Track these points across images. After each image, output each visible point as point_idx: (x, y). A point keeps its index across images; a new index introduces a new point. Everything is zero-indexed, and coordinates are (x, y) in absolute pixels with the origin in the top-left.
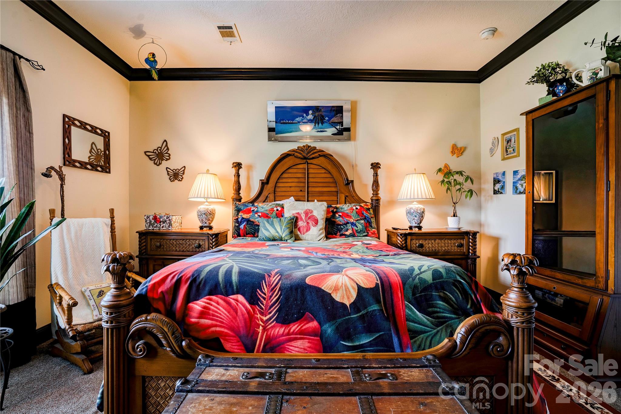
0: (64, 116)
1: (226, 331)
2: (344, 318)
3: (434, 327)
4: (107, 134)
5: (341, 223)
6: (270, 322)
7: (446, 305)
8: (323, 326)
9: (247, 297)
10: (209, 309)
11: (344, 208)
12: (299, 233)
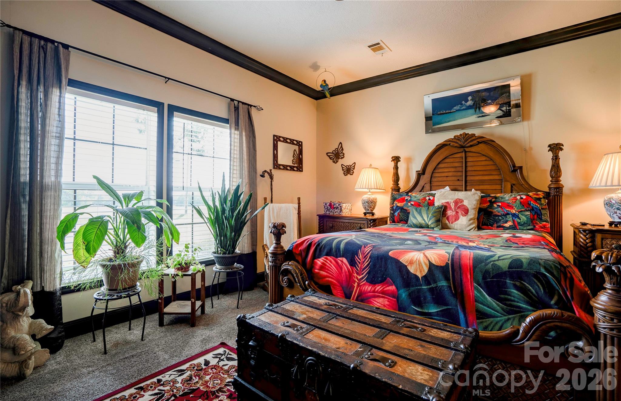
0: (274, 136)
1: (335, 282)
2: (417, 288)
3: (505, 314)
4: (300, 143)
5: (499, 214)
6: (362, 281)
7: (522, 295)
8: (399, 290)
9: (348, 260)
10: (326, 265)
11: (505, 198)
12: (447, 222)
